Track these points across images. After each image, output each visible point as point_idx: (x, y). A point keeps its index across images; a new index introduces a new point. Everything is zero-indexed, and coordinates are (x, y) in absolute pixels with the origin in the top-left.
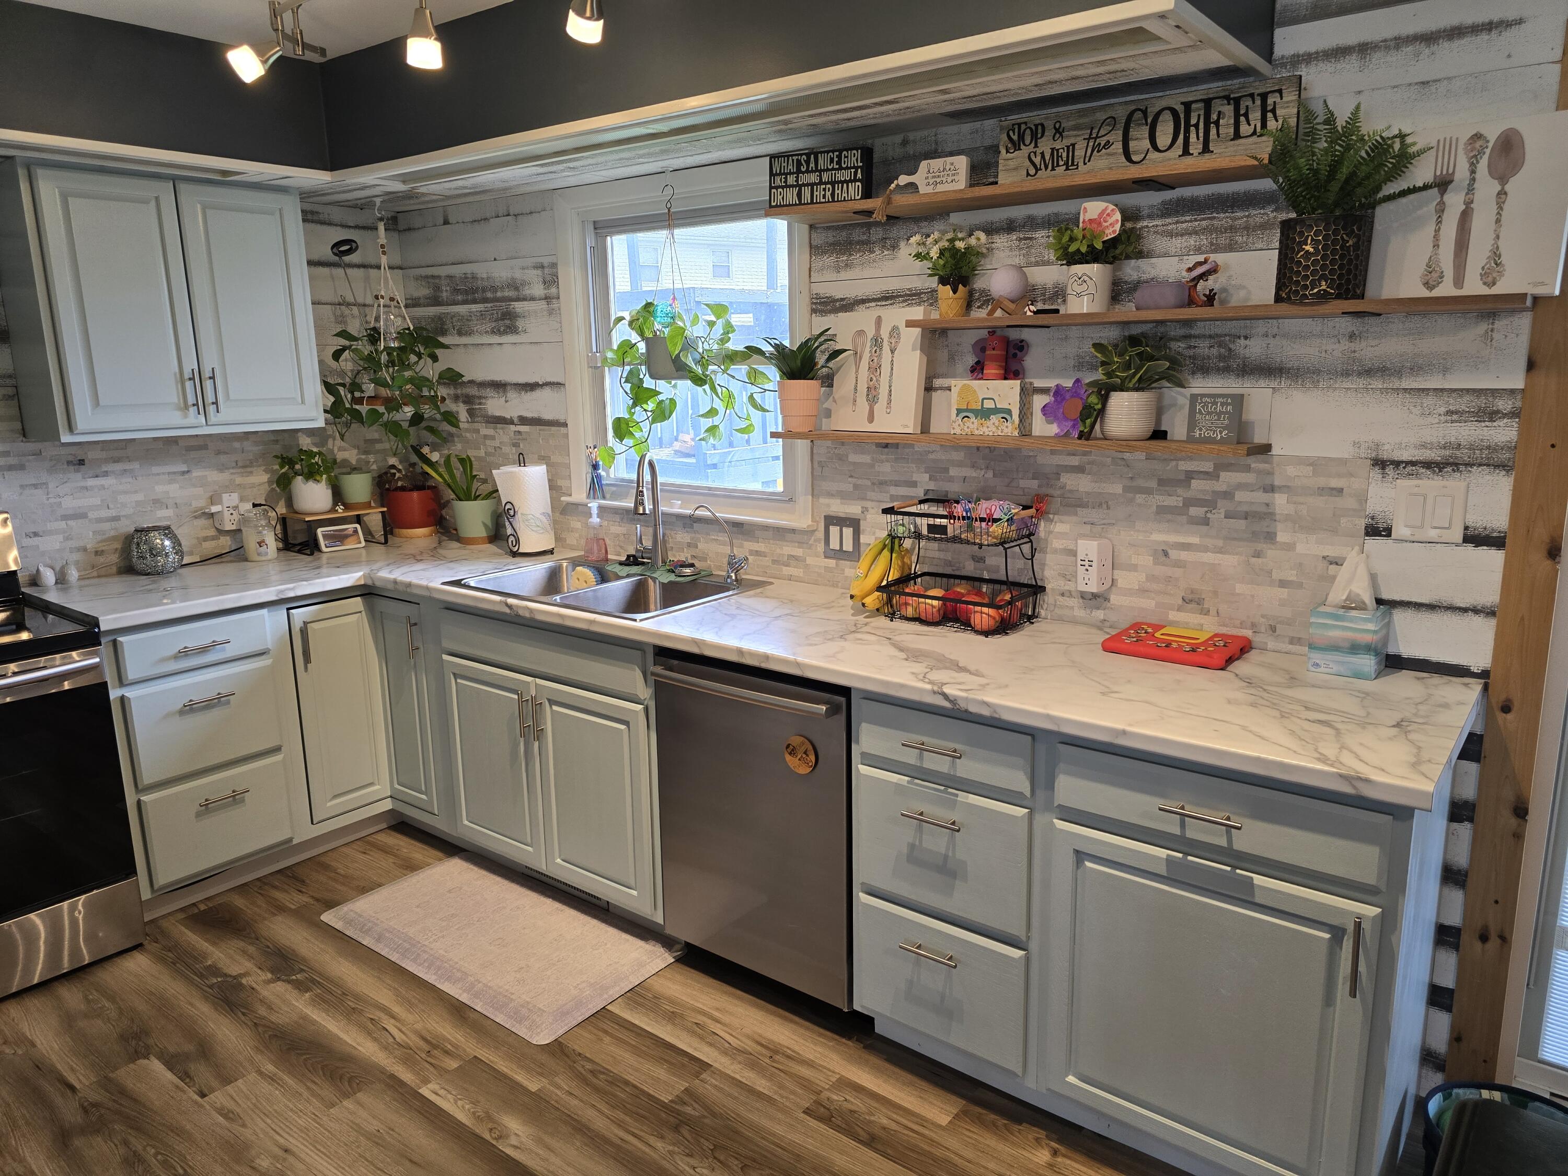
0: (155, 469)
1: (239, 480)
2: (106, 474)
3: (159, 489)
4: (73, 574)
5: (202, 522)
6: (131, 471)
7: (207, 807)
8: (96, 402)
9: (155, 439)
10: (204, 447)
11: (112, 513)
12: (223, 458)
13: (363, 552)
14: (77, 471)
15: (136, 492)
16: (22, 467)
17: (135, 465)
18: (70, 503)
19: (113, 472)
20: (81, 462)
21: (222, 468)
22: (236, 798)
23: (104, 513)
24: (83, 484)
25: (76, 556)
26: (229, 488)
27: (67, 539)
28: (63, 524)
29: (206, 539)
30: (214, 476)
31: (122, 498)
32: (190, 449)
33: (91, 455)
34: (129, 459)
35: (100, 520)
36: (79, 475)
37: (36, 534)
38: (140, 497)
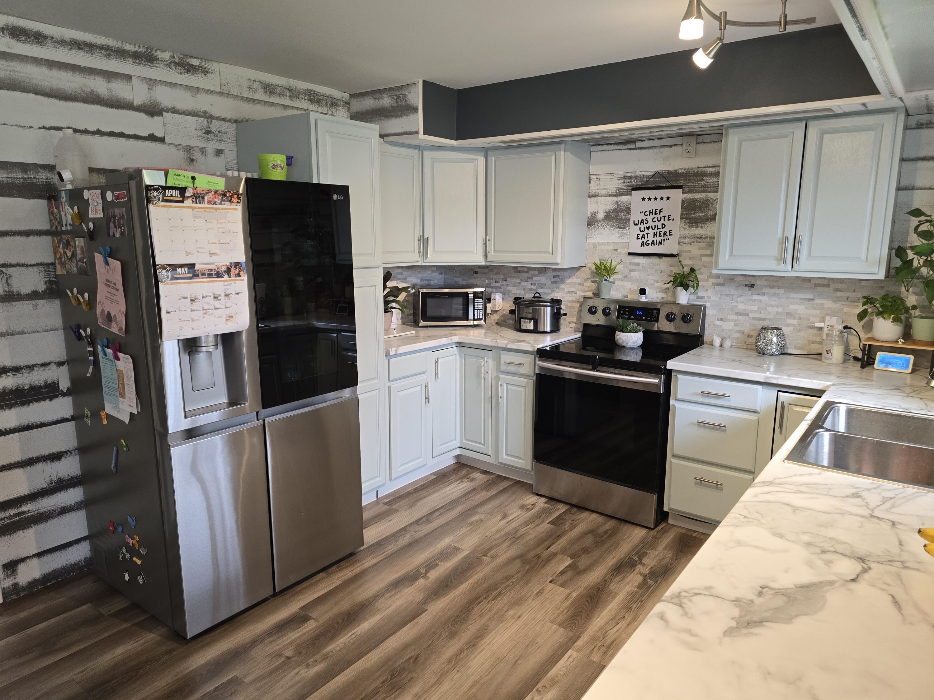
0: (793, 295)
1: (846, 310)
2: (764, 294)
3: (792, 307)
4: (728, 343)
5: (814, 331)
6: (779, 294)
8: (731, 254)
9: (797, 278)
10: (828, 286)
11: (762, 316)
12: (839, 294)
14: (749, 290)
15: (778, 306)
16: (723, 285)
17: (782, 291)
18: (741, 307)
19: (768, 293)
20: (753, 286)
21: (836, 300)
23: (757, 315)
24: (750, 297)
25: (737, 335)
26: (833, 313)
27: (736, 325)
28: (735, 317)
29: (814, 342)
30: (829, 304)
31: (769, 309)
32: (817, 285)
33: (758, 283)
34: (779, 287)
35: (754, 319)
36: (750, 293)
37: (722, 320)
38: (780, 310)
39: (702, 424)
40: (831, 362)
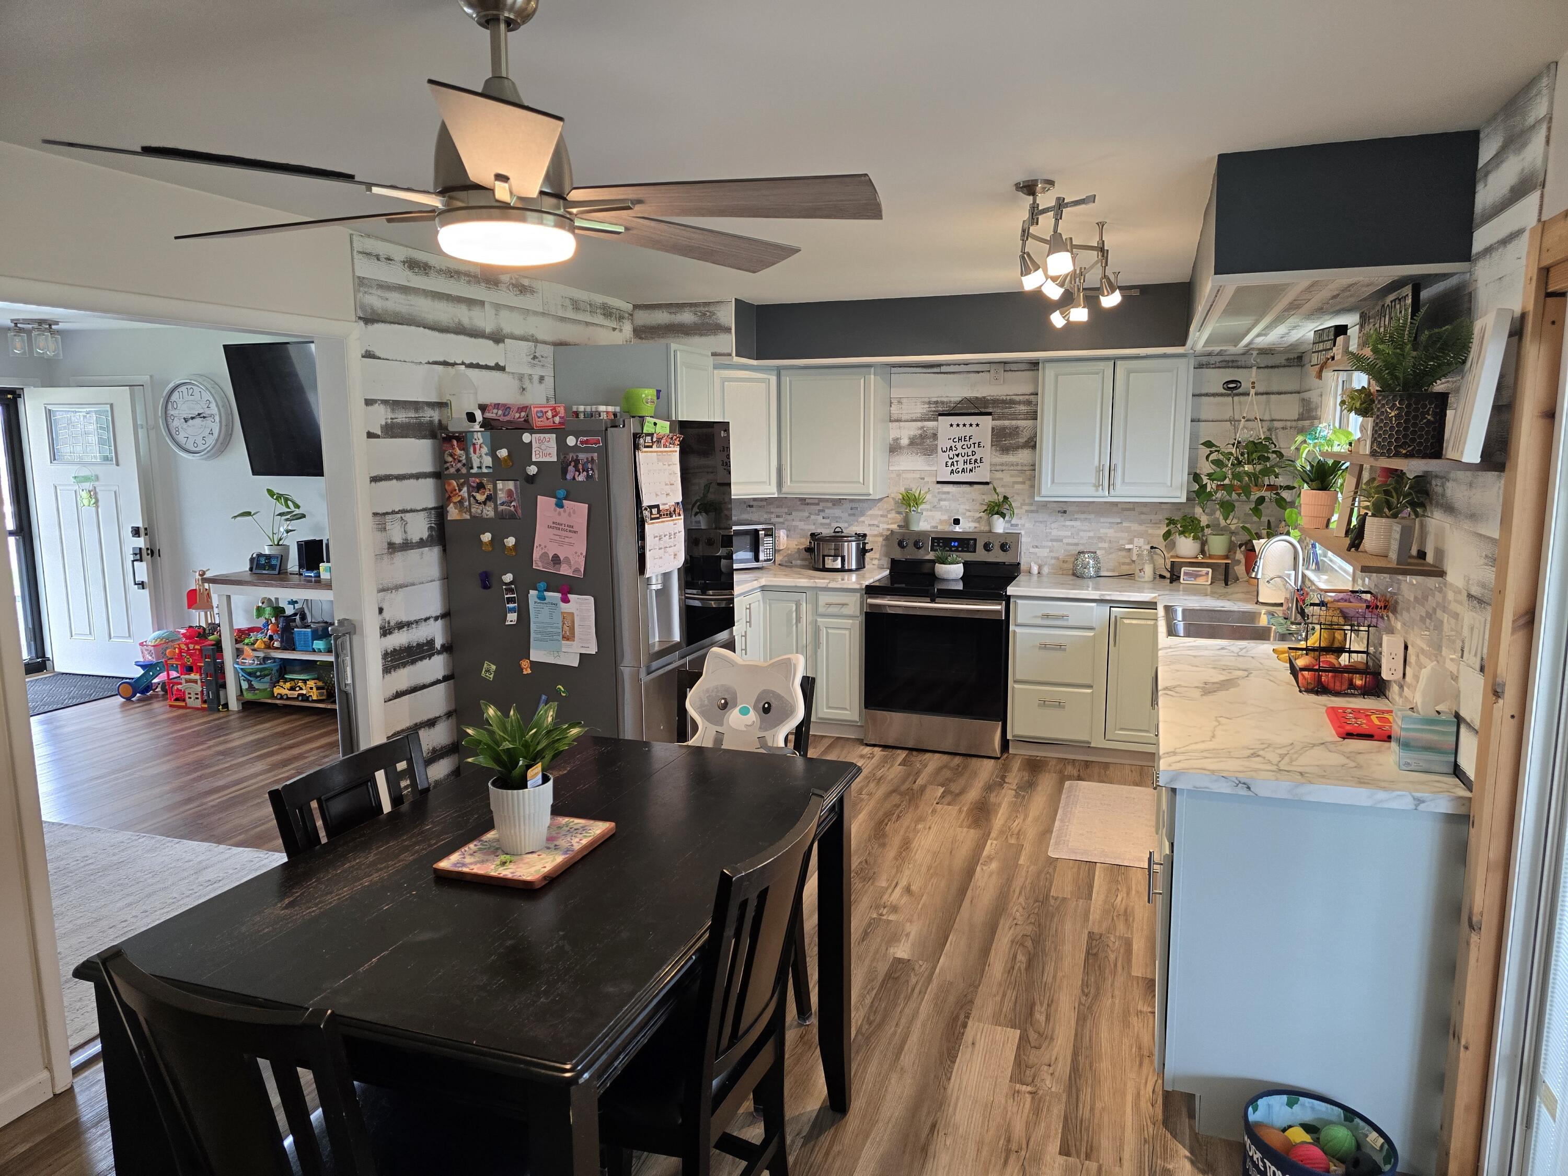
0: (1102, 520)
1: (1150, 531)
2: (1076, 519)
3: (1102, 531)
4: (1046, 570)
5: (1124, 553)
6: (1090, 519)
7: (1044, 704)
8: (1053, 482)
9: (1106, 502)
10: (1133, 509)
11: (1075, 541)
12: (1143, 517)
13: (1209, 587)
14: (1062, 516)
15: (1090, 531)
16: (1037, 512)
17: (1092, 516)
18: (1055, 533)
19: (1080, 519)
20: (1065, 512)
21: (1141, 523)
22: (1060, 705)
23: (1070, 541)
24: (1063, 524)
25: (1053, 561)
26: (1140, 535)
27: (1051, 551)
28: (1050, 544)
29: (1124, 564)
30: (1135, 527)
31: (1081, 534)
32: (1124, 510)
33: (1069, 509)
34: (1089, 513)
35: (1068, 544)
36: (1063, 519)
37: (1037, 547)
38: (1091, 534)
39: (1044, 647)
40: (1143, 580)
